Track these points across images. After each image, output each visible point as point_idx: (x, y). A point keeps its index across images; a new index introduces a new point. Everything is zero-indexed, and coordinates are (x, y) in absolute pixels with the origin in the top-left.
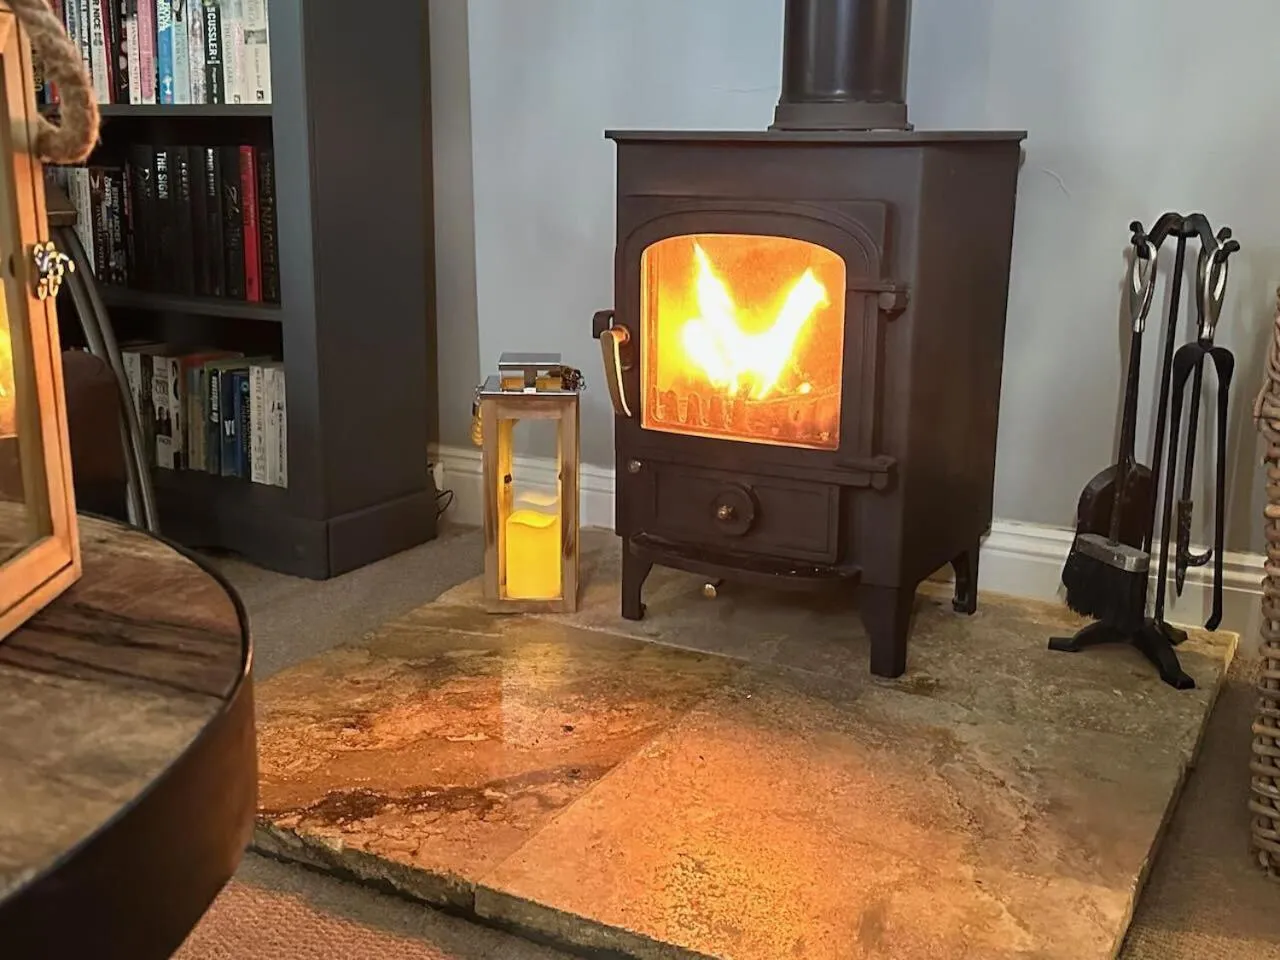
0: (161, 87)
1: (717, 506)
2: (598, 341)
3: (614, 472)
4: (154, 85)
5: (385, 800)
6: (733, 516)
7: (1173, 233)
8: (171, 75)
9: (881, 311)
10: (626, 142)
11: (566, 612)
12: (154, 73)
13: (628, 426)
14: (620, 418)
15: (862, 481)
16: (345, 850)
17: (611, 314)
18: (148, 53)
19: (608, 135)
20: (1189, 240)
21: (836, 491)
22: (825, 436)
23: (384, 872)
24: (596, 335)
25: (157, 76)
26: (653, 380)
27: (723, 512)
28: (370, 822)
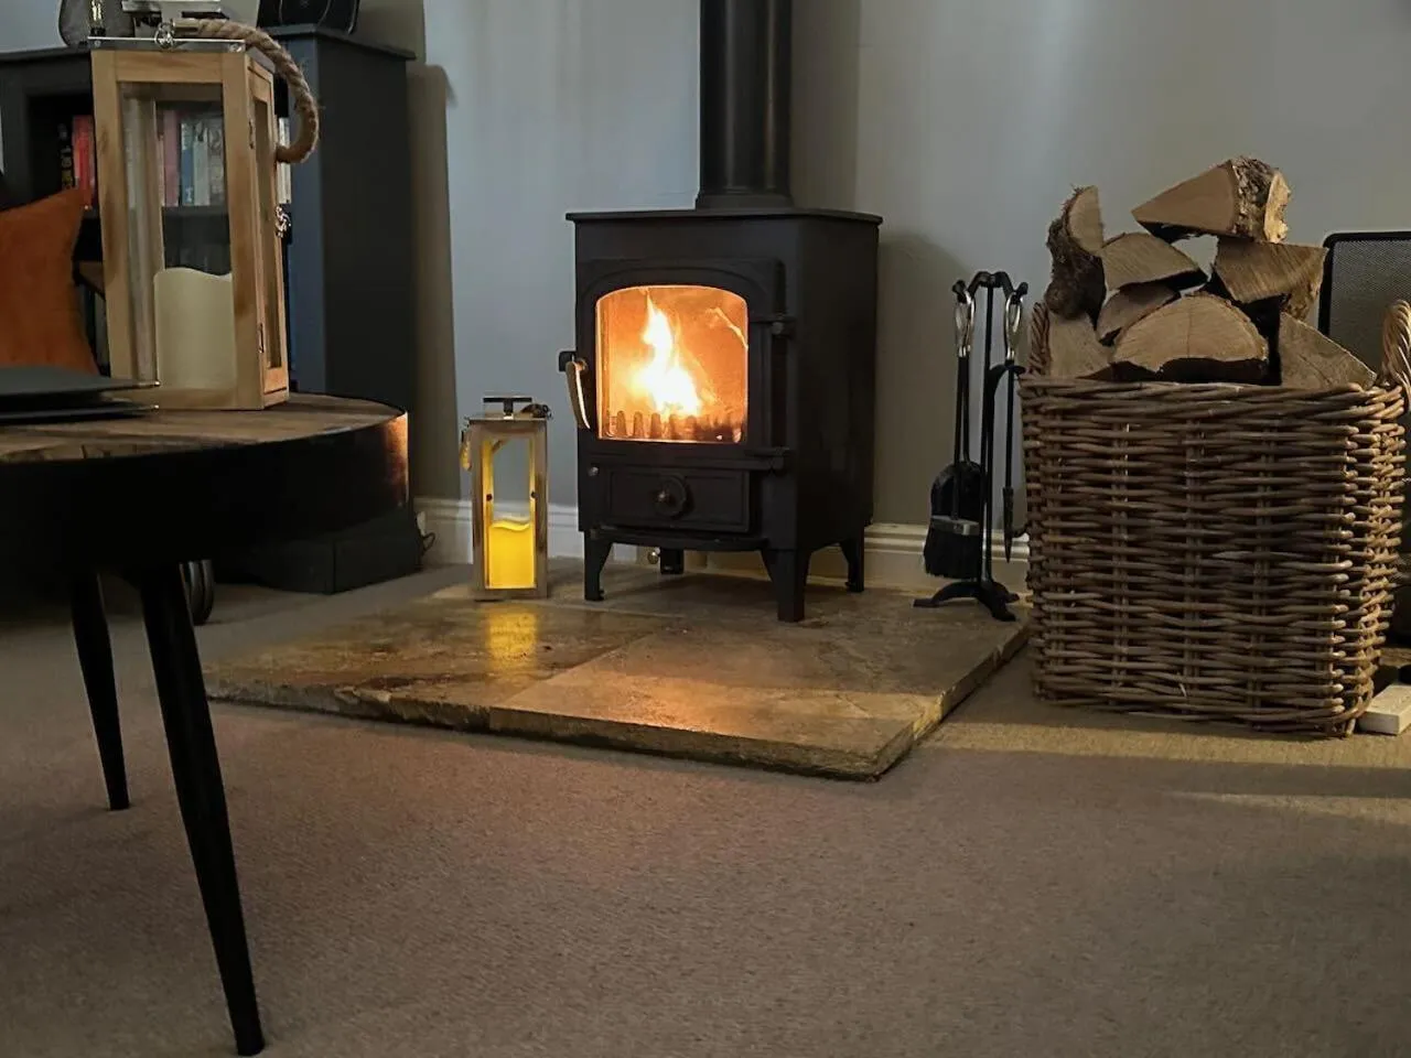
0: (184, 195)
1: (657, 493)
2: (564, 373)
3: (576, 510)
4: (177, 193)
5: (415, 679)
6: (671, 501)
7: (983, 284)
8: (192, 186)
9: (774, 336)
10: (581, 221)
11: (539, 598)
12: (177, 184)
13: (588, 437)
14: (582, 431)
15: (765, 466)
16: (392, 699)
17: (573, 353)
18: (173, 167)
19: (569, 217)
20: (995, 290)
21: (747, 475)
22: (737, 436)
23: (422, 711)
24: (562, 368)
25: (180, 186)
26: (606, 404)
27: (662, 496)
28: (409, 687)
